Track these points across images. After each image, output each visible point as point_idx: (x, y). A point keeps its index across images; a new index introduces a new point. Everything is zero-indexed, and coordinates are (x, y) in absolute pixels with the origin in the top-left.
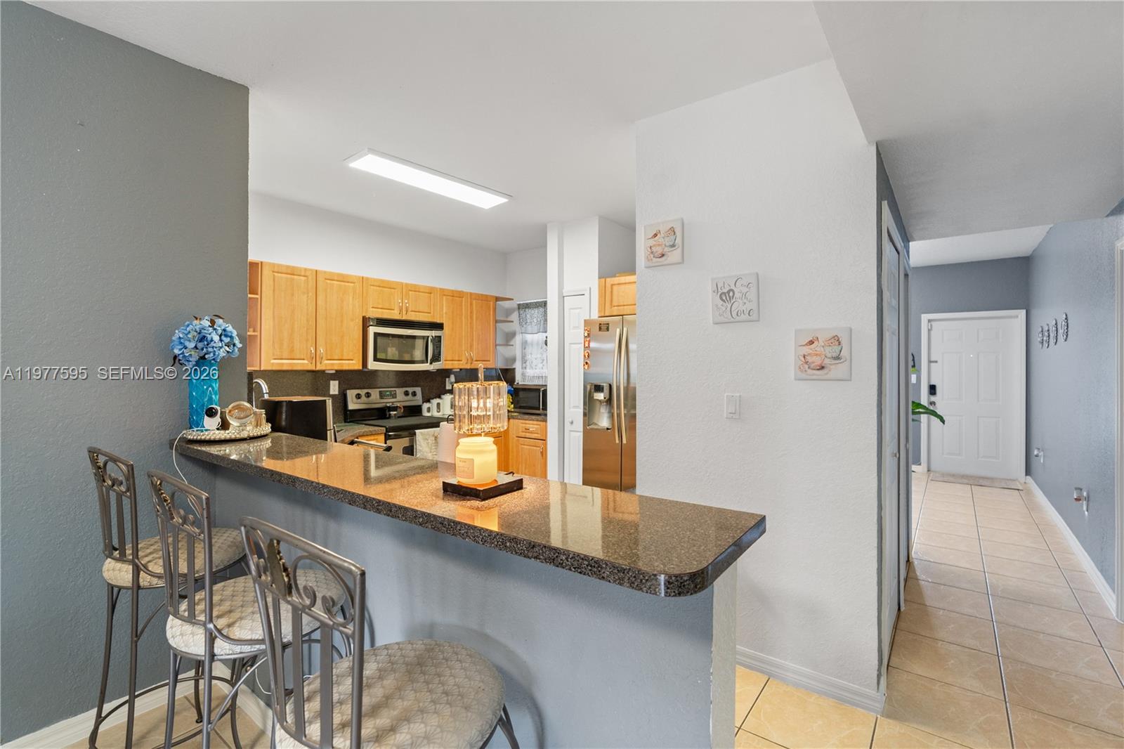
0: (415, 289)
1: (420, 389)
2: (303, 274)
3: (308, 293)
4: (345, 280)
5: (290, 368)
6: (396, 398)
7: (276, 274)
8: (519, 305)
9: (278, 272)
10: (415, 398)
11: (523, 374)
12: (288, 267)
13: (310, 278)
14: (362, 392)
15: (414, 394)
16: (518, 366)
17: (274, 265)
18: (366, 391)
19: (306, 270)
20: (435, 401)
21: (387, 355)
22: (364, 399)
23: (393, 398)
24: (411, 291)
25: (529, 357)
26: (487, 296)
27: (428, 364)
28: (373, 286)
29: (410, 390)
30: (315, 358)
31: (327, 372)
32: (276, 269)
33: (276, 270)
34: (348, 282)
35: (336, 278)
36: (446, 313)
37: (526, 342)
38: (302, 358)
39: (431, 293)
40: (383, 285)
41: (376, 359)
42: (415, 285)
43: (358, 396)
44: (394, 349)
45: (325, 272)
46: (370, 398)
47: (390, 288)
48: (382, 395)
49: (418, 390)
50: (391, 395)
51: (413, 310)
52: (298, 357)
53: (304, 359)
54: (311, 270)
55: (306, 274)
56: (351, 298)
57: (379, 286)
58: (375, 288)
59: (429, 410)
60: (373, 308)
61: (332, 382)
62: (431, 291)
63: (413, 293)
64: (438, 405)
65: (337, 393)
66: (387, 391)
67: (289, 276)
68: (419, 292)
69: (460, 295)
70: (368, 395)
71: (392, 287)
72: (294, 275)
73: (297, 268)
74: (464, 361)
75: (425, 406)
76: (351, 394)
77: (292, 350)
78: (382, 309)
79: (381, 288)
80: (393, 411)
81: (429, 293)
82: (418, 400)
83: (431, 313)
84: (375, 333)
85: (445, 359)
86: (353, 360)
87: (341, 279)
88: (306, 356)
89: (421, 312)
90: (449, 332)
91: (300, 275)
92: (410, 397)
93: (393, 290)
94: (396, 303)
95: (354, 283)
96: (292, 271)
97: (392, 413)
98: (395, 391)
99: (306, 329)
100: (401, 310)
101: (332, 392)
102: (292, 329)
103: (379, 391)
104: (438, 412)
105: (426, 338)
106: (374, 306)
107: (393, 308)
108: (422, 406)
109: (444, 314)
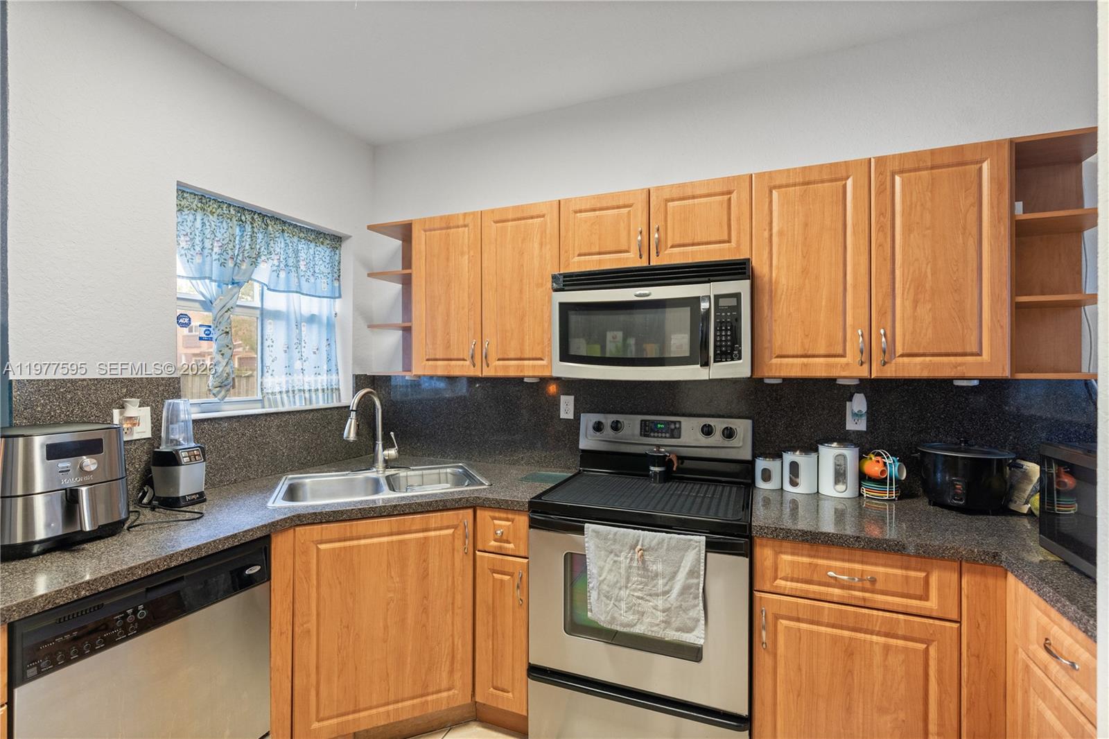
0: (683, 193)
1: (748, 423)
2: (461, 223)
3: (469, 252)
4: (525, 215)
5: (445, 373)
6: (680, 437)
7: (427, 233)
9: (430, 230)
10: (734, 442)
12: (441, 218)
13: (471, 226)
14: (608, 419)
15: (729, 433)
17: (424, 221)
18: (613, 417)
19: (465, 215)
20: (788, 457)
21: (603, 348)
22: (608, 432)
23: (672, 437)
24: (672, 200)
27: (699, 367)
28: (581, 211)
29: (719, 424)
30: (482, 355)
31: (525, 380)
32: (430, 226)
33: (427, 227)
34: (532, 218)
35: (510, 217)
36: (781, 233)
38: (461, 357)
39: (730, 193)
40: (598, 206)
41: (565, 357)
42: (681, 186)
43: (598, 427)
45: (493, 211)
46: (620, 434)
47: (618, 207)
48: (647, 429)
49: (743, 428)
50: (667, 430)
51: (677, 242)
52: (455, 357)
53: (464, 360)
54: (473, 213)
55: (466, 223)
56: (536, 246)
57: (594, 210)
58: (584, 215)
59: (767, 476)
60: (579, 255)
61: (563, 398)
63: (674, 203)
64: (794, 467)
65: (569, 415)
66: (661, 422)
67: (444, 231)
68: (693, 198)
69: (836, 174)
70: (616, 426)
71: (621, 203)
72: (450, 228)
73: (452, 216)
74: (852, 357)
75: (761, 464)
76: (588, 421)
77: (448, 346)
78: (600, 253)
79: (597, 213)
80: (654, 466)
81: (723, 194)
82: (741, 447)
83: (729, 241)
84: (561, 304)
85: (778, 352)
86: (542, 359)
87: (519, 215)
88: (467, 355)
89: (699, 244)
90: (783, 281)
91: (458, 227)
92: (717, 438)
93: (627, 210)
94: (632, 233)
95: (543, 216)
96: (448, 224)
97: (652, 468)
98: (680, 422)
99: (466, 310)
100: (642, 251)
101: (563, 415)
102: (448, 315)
103: (642, 421)
104: (794, 483)
105: (694, 302)
106: (583, 251)
107: (624, 247)
108: (751, 464)
109: (775, 239)
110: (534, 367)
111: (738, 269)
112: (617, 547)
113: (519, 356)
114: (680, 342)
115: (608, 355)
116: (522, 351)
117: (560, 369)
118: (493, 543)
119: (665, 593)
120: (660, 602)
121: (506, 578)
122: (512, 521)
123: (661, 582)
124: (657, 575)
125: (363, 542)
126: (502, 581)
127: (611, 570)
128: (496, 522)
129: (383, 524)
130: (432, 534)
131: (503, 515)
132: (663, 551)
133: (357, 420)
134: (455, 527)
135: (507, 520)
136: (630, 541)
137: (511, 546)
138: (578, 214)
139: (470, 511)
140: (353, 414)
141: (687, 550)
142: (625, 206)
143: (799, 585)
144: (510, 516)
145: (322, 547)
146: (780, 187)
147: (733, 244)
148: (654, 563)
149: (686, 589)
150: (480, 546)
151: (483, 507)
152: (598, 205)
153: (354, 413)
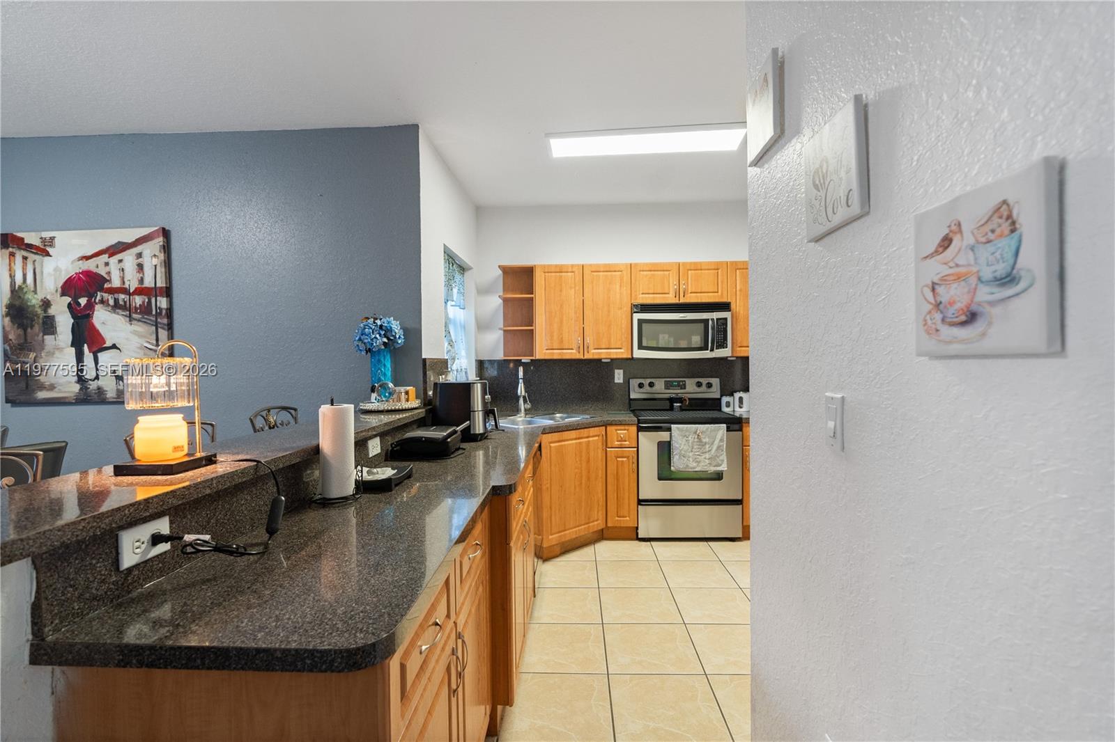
0: (697, 267)
1: (718, 380)
2: (570, 270)
3: (575, 287)
4: (612, 269)
5: (559, 357)
6: (685, 388)
7: (546, 274)
9: (548, 272)
10: (712, 390)
12: (556, 266)
13: (576, 272)
14: (646, 382)
15: (709, 385)
17: (544, 266)
18: (649, 381)
19: (572, 266)
20: (737, 395)
21: (658, 343)
22: (647, 388)
23: (681, 389)
24: (691, 270)
27: (708, 351)
28: (643, 271)
29: (704, 381)
30: (584, 347)
31: (603, 361)
32: (547, 270)
33: (546, 270)
34: (615, 271)
35: (602, 270)
36: (741, 290)
39: (718, 269)
40: (654, 268)
41: (641, 347)
42: (695, 263)
43: (641, 386)
44: (666, 336)
45: (591, 265)
46: (654, 388)
47: (664, 271)
48: (668, 386)
49: (715, 382)
50: (679, 385)
51: (693, 291)
52: (567, 347)
53: (572, 349)
54: (578, 265)
55: (574, 270)
56: (618, 287)
57: (651, 271)
58: (645, 273)
59: (728, 405)
60: (643, 294)
61: (617, 371)
62: (717, 267)
63: (693, 272)
64: (741, 399)
65: (621, 381)
66: (675, 381)
67: (558, 274)
68: (701, 270)
70: (651, 385)
71: (665, 269)
72: (562, 272)
73: (564, 265)
75: (725, 399)
76: (634, 383)
77: (561, 341)
78: (654, 294)
79: (652, 272)
80: (677, 403)
81: (714, 269)
82: (715, 393)
83: (718, 292)
84: (638, 320)
85: (740, 345)
86: (620, 349)
87: (608, 269)
88: (575, 346)
89: (703, 292)
90: (742, 312)
91: (567, 272)
92: (704, 388)
93: (667, 273)
94: (671, 285)
95: (621, 271)
96: (560, 270)
97: (675, 404)
98: (685, 381)
99: (573, 320)
100: (677, 294)
101: (617, 381)
102: (561, 322)
103: (665, 381)
104: (740, 407)
105: (706, 321)
106: (644, 292)
107: (667, 292)
108: (719, 400)
109: (738, 293)
110: (616, 353)
111: (725, 307)
112: (687, 434)
113: (608, 347)
114: (697, 340)
115: (660, 346)
116: (609, 342)
117: (639, 354)
118: (617, 443)
119: (710, 451)
120: (707, 456)
121: (625, 459)
122: (628, 430)
123: (707, 446)
124: (706, 443)
125: (566, 443)
126: (622, 461)
127: (685, 445)
128: (618, 432)
129: (573, 434)
130: (591, 439)
131: (623, 428)
132: (708, 433)
133: (524, 384)
134: (598, 436)
135: (625, 430)
136: (694, 430)
137: (627, 443)
138: (641, 272)
139: (604, 428)
140: (521, 381)
141: (718, 431)
142: (667, 271)
144: (627, 428)
145: (552, 445)
146: (740, 269)
147: (720, 293)
148: (705, 438)
149: (719, 447)
150: (609, 445)
151: (611, 424)
152: (653, 269)
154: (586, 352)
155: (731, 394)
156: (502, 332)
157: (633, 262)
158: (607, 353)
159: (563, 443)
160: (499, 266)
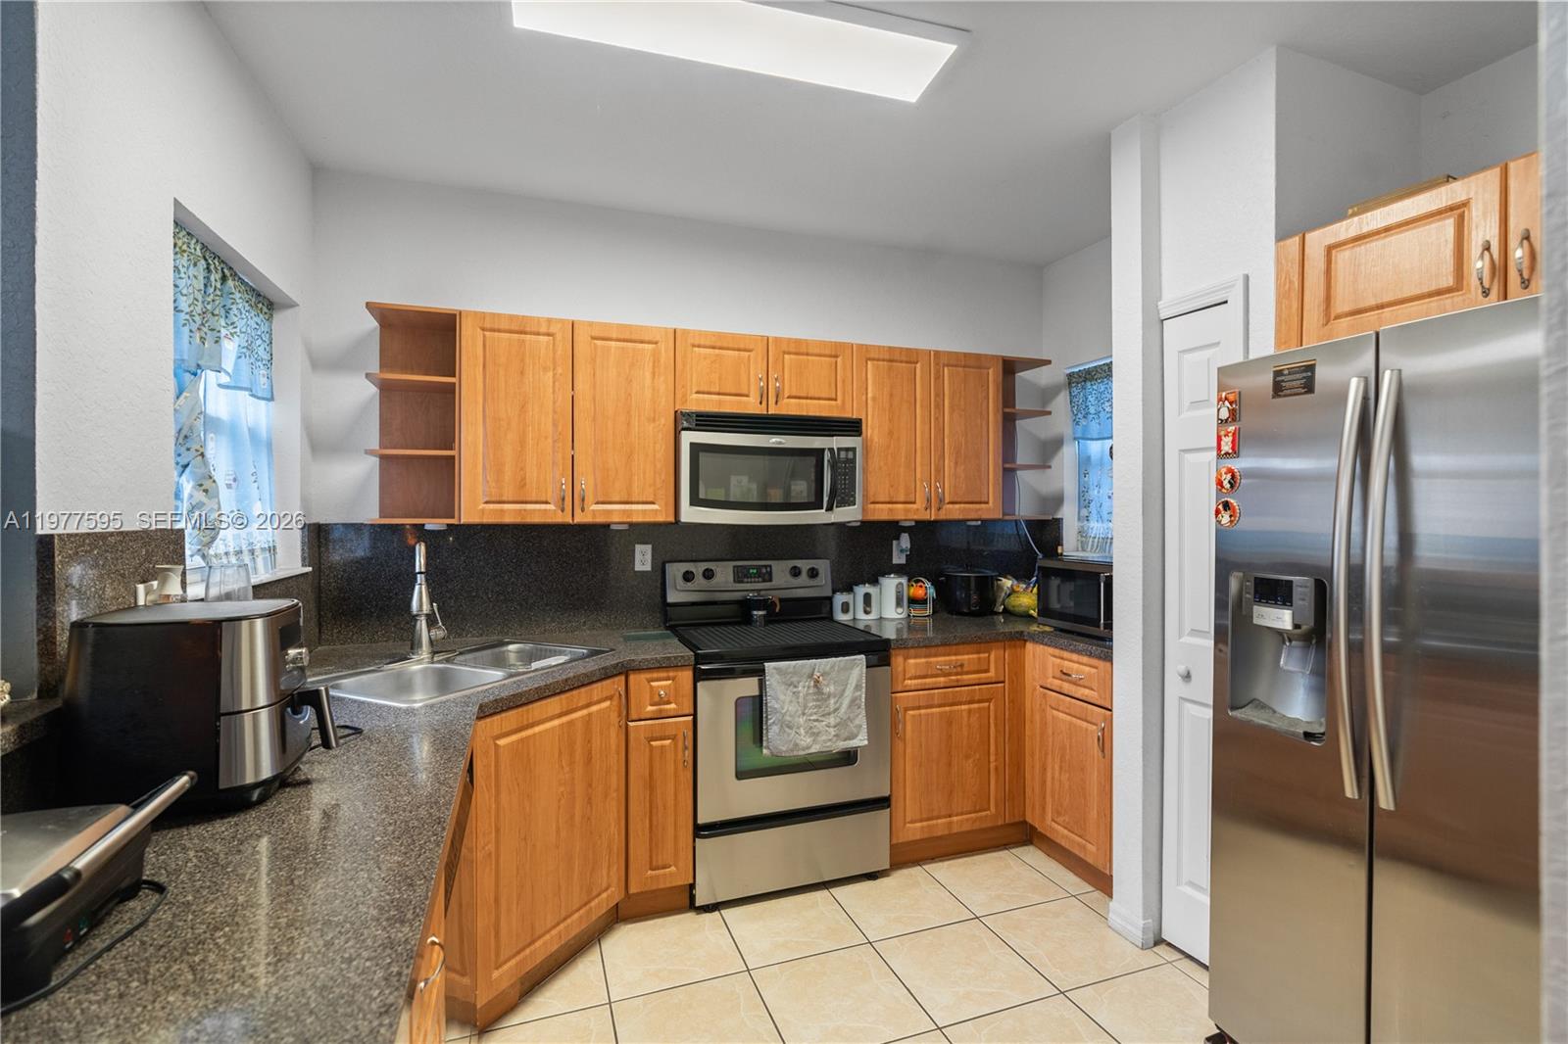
0: (799, 349)
1: (828, 562)
2: (543, 329)
3: (554, 369)
4: (634, 337)
5: (518, 520)
6: (771, 580)
7: (487, 334)
8: (1070, 376)
9: (492, 330)
10: (817, 581)
11: (1082, 533)
12: (512, 318)
13: (559, 337)
14: (698, 569)
15: (813, 573)
16: (1068, 514)
17: (483, 315)
18: (703, 566)
19: (549, 321)
20: (861, 590)
21: (727, 494)
22: (699, 581)
23: (764, 581)
24: (789, 353)
25: (1094, 493)
26: (978, 356)
27: (823, 511)
28: (699, 346)
29: (804, 565)
30: (573, 497)
31: (613, 527)
32: (491, 325)
33: (488, 325)
34: (642, 342)
35: (614, 336)
36: (874, 399)
37: (1089, 458)
38: (544, 499)
39: (836, 356)
40: (720, 343)
41: (695, 501)
42: (798, 342)
43: (688, 577)
44: (745, 479)
45: (591, 324)
46: (714, 581)
47: (739, 350)
48: (741, 575)
49: (823, 566)
50: (759, 575)
51: (794, 394)
52: (534, 499)
53: (547, 503)
54: (562, 321)
55: (552, 330)
56: (648, 375)
57: (714, 348)
58: (702, 350)
59: (845, 608)
60: (698, 392)
61: (639, 548)
62: (835, 351)
63: (793, 356)
64: (867, 598)
65: (648, 567)
66: (753, 567)
67: (516, 336)
68: (807, 354)
69: (910, 357)
70: (708, 574)
71: (742, 346)
72: (525, 333)
73: (531, 319)
74: (920, 505)
75: (840, 599)
76: (675, 571)
77: (522, 484)
78: (719, 394)
79: (717, 351)
80: (759, 610)
81: (831, 356)
82: (822, 586)
83: (836, 400)
84: (692, 444)
85: (872, 500)
86: (653, 503)
87: (627, 336)
88: (551, 494)
89: (811, 398)
90: (876, 439)
91: (538, 334)
92: (804, 579)
93: (747, 354)
94: (752, 380)
95: (656, 343)
96: (521, 327)
97: (755, 613)
98: (770, 566)
99: (550, 440)
100: (763, 396)
101: (638, 567)
102: (522, 442)
103: (734, 567)
104: (867, 612)
105: (819, 453)
106: (701, 389)
107: (745, 392)
108: (830, 599)
109: (869, 401)
110: (644, 512)
111: (853, 427)
112: (795, 679)
113: (626, 499)
114: (801, 489)
115: (732, 499)
116: (629, 494)
117: (691, 514)
118: (650, 708)
119: (836, 710)
120: (832, 720)
121: (668, 742)
122: (673, 679)
123: (832, 701)
124: (829, 696)
125: (537, 729)
126: (662, 746)
127: (791, 702)
128: (653, 684)
129: (554, 704)
130: (594, 708)
131: (663, 674)
132: (833, 675)
133: (429, 585)
134: (610, 698)
135: (668, 679)
136: (807, 671)
137: (673, 706)
138: (696, 349)
139: (623, 679)
140: (420, 578)
141: (852, 669)
142: (745, 350)
143: (920, 681)
144: (671, 674)
145: (502, 742)
146: (873, 359)
147: (839, 402)
148: (827, 685)
149: (853, 701)
150: (634, 715)
151: (639, 670)
152: (718, 344)
153: (423, 576)
154: (578, 510)
155: (849, 589)
156: (376, 460)
157: (680, 326)
158: (624, 511)
159: (529, 732)
160: (368, 305)
